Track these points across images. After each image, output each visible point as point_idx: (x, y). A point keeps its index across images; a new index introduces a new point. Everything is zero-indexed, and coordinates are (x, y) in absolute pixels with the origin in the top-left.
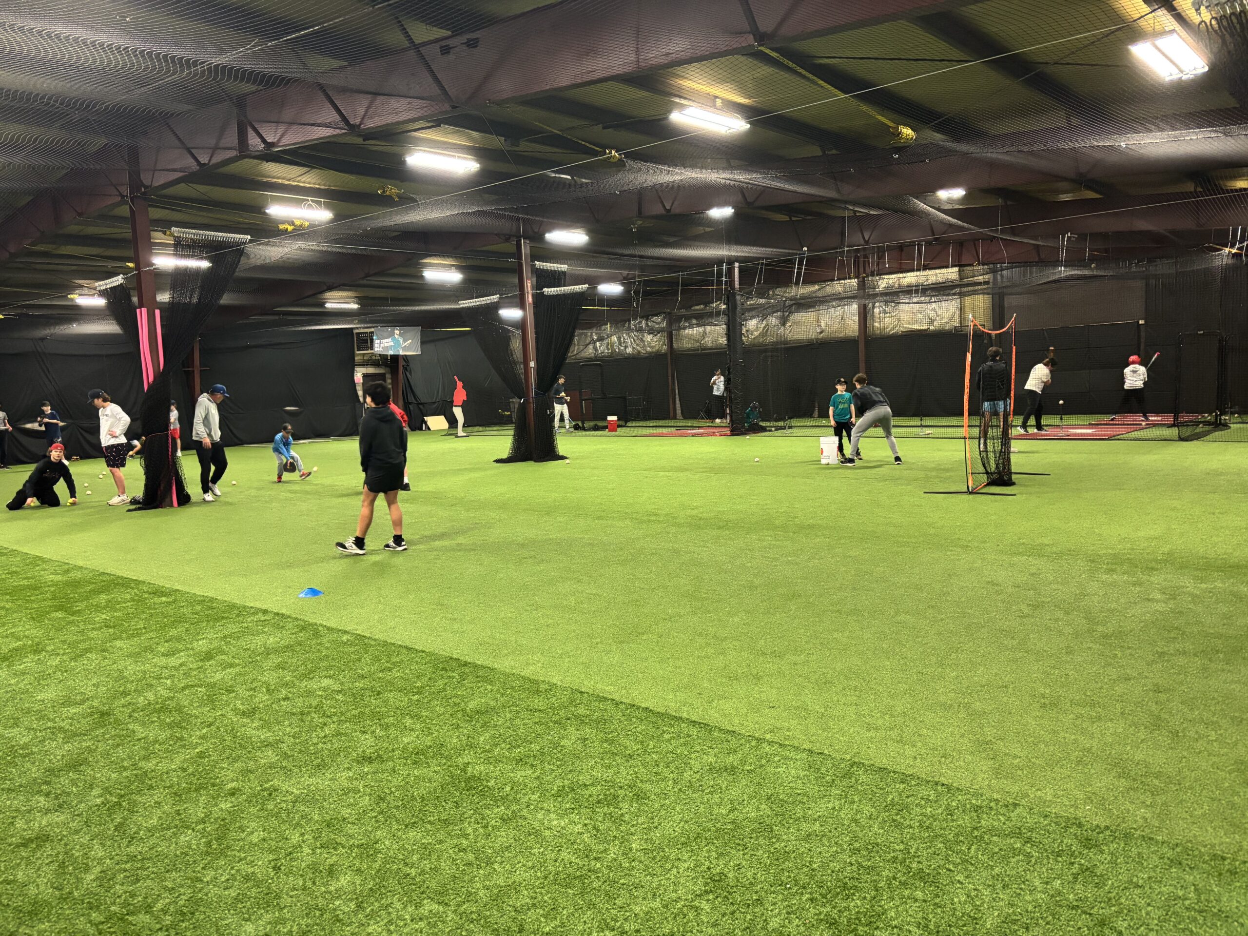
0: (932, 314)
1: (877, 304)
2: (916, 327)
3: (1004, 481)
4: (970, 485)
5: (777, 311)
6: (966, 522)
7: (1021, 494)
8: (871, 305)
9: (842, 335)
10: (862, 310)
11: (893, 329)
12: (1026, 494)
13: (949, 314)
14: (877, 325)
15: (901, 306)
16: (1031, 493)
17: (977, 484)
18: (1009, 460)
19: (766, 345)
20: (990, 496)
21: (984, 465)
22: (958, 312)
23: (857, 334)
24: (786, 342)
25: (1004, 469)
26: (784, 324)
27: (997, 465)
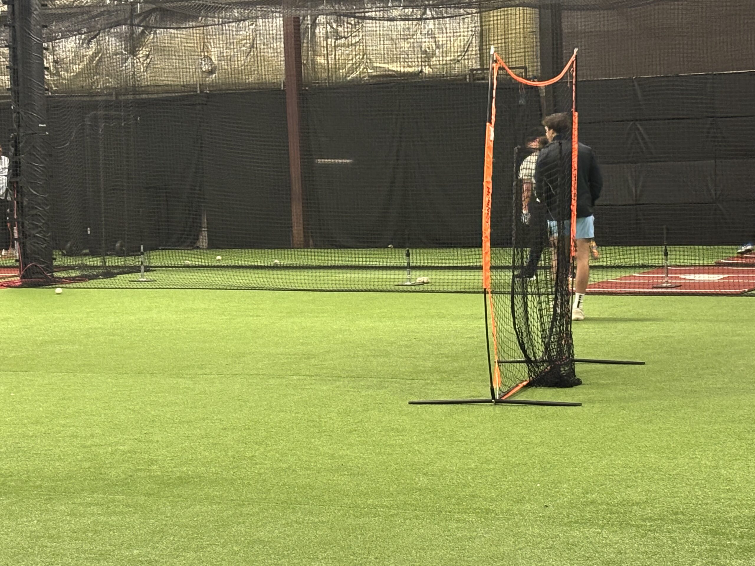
0: (427, 43)
1: (321, 19)
2: (396, 67)
3: (561, 376)
4: (496, 386)
5: (118, 24)
6: (487, 462)
7: (591, 401)
8: (309, 20)
9: (251, 79)
10: (291, 28)
11: (352, 70)
12: (601, 402)
13: (459, 43)
14: (321, 60)
15: (369, 25)
16: (608, 401)
17: (509, 383)
18: (569, 335)
19: (98, 94)
20: (534, 408)
21: (522, 346)
22: (475, 42)
23: (282, 78)
24: (136, 90)
25: (560, 352)
26: (133, 52)
27: (547, 346)
